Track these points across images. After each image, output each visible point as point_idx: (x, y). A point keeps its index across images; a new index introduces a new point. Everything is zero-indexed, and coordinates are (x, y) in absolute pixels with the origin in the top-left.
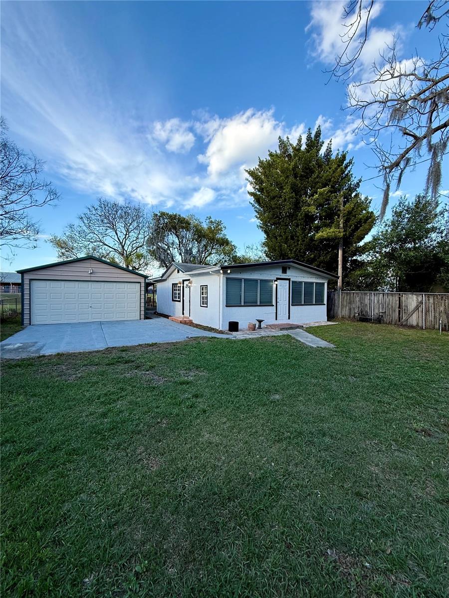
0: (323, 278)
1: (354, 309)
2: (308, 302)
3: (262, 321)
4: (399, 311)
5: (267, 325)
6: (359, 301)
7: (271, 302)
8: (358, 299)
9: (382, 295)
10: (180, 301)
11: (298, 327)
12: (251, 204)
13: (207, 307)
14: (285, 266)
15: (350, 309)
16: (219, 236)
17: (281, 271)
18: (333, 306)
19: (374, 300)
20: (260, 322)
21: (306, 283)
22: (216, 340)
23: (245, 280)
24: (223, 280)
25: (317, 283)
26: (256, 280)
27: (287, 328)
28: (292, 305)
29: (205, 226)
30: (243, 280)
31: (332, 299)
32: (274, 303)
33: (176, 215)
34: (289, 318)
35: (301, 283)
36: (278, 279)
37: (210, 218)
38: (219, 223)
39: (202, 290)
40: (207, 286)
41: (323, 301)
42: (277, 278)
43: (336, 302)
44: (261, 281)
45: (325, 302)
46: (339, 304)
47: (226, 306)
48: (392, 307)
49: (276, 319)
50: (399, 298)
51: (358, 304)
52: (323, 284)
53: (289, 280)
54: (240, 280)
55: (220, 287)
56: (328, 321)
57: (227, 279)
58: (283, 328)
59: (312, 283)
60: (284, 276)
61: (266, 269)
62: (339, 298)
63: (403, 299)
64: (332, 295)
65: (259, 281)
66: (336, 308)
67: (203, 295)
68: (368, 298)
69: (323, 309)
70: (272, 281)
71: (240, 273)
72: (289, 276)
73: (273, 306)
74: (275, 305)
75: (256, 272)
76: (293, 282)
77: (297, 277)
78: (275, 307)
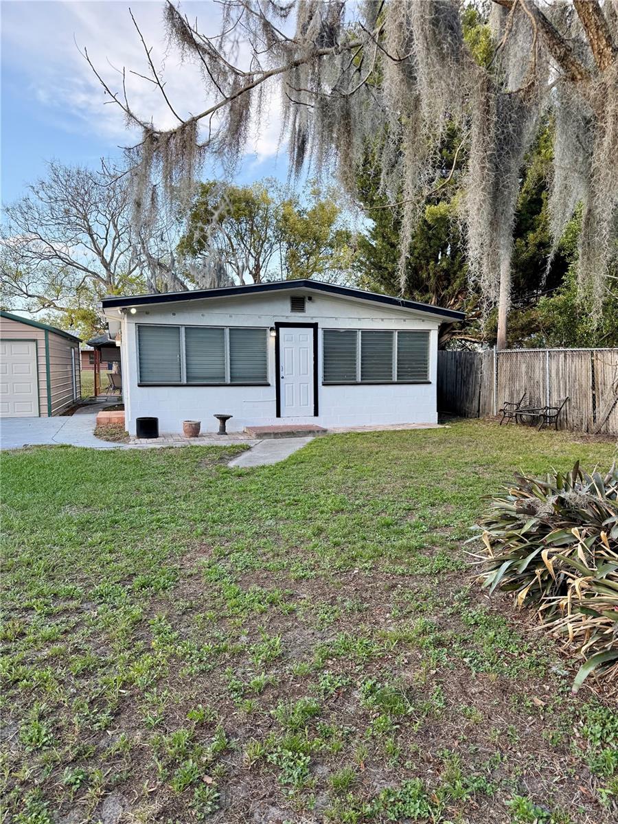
2: (375, 375)
3: (228, 418)
4: (594, 395)
6: (527, 373)
7: (265, 377)
8: (524, 368)
9: (562, 355)
11: (310, 432)
14: (300, 295)
17: (287, 305)
19: (550, 371)
20: (223, 419)
21: (365, 333)
23: (189, 329)
24: (128, 330)
25: (402, 333)
26: (220, 330)
28: (323, 385)
30: (183, 330)
31: (476, 373)
32: (272, 379)
34: (316, 414)
35: (351, 333)
36: (280, 325)
41: (425, 372)
42: (276, 323)
44: (233, 330)
45: (432, 377)
46: (491, 382)
47: (139, 386)
48: (581, 386)
49: (278, 415)
50: (593, 361)
52: (425, 334)
53: (315, 326)
54: (176, 328)
56: (438, 423)
57: (141, 328)
59: (389, 333)
60: (297, 317)
61: (244, 303)
62: (493, 367)
63: (598, 365)
65: (227, 331)
68: (541, 366)
69: (423, 394)
70: (262, 331)
71: (174, 314)
72: (312, 318)
73: (269, 385)
74: (275, 385)
75: (217, 311)
76: (326, 331)
77: (336, 318)
78: (273, 389)
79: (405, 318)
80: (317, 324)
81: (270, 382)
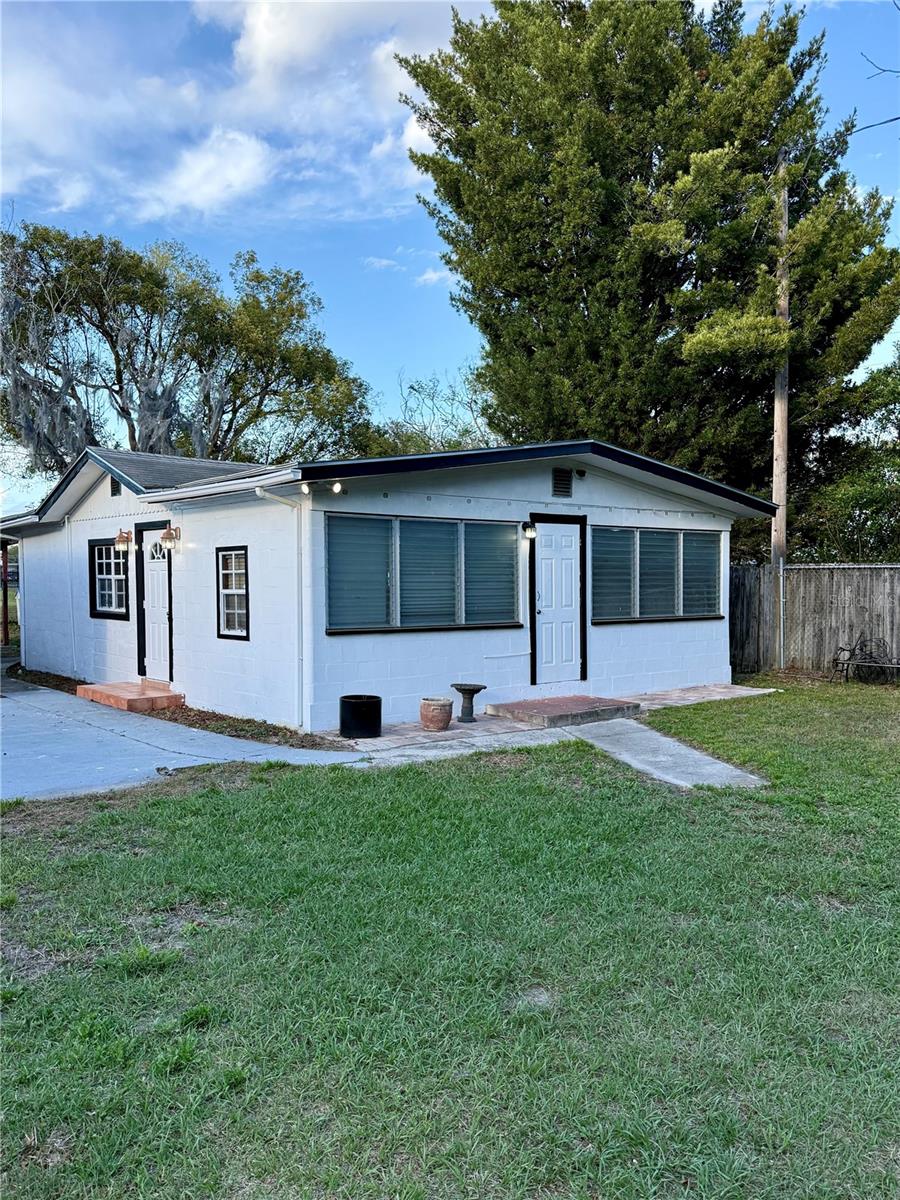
0: (714, 512)
1: (835, 632)
2: (657, 613)
3: (478, 689)
5: (497, 707)
6: (854, 601)
7: (512, 611)
8: (847, 594)
10: (125, 617)
11: (619, 710)
12: (426, 203)
13: (246, 638)
14: (567, 466)
15: (819, 635)
16: (294, 340)
17: (550, 484)
18: (754, 623)
20: (469, 692)
21: (646, 533)
22: (287, 775)
23: (408, 523)
24: (314, 523)
25: (689, 535)
26: (450, 525)
27: (575, 716)
28: (594, 624)
29: (230, 293)
30: (396, 525)
31: (750, 596)
32: (523, 617)
33: (99, 244)
34: (584, 676)
35: (627, 532)
36: (537, 518)
37: (252, 259)
38: (290, 285)
39: (226, 567)
40: (245, 548)
41: (713, 604)
42: (532, 515)
43: (766, 606)
44: (473, 526)
45: (724, 608)
46: (775, 615)
47: (330, 633)
49: (534, 682)
51: (849, 614)
52: (714, 537)
53: (581, 521)
54: (384, 523)
55: (300, 554)
56: (735, 682)
57: (333, 521)
58: (562, 718)
59: (670, 535)
60: (560, 506)
61: (489, 478)
62: (778, 592)
64: (749, 581)
65: (462, 528)
66: (765, 631)
67: (226, 586)
68: (888, 590)
69: (715, 636)
70: (512, 526)
71: (386, 495)
72: (579, 507)
73: (521, 626)
74: (529, 625)
75: (450, 491)
76: (597, 529)
77: (610, 508)
78: (526, 633)
79: (693, 510)
80: (585, 517)
81: (521, 622)
